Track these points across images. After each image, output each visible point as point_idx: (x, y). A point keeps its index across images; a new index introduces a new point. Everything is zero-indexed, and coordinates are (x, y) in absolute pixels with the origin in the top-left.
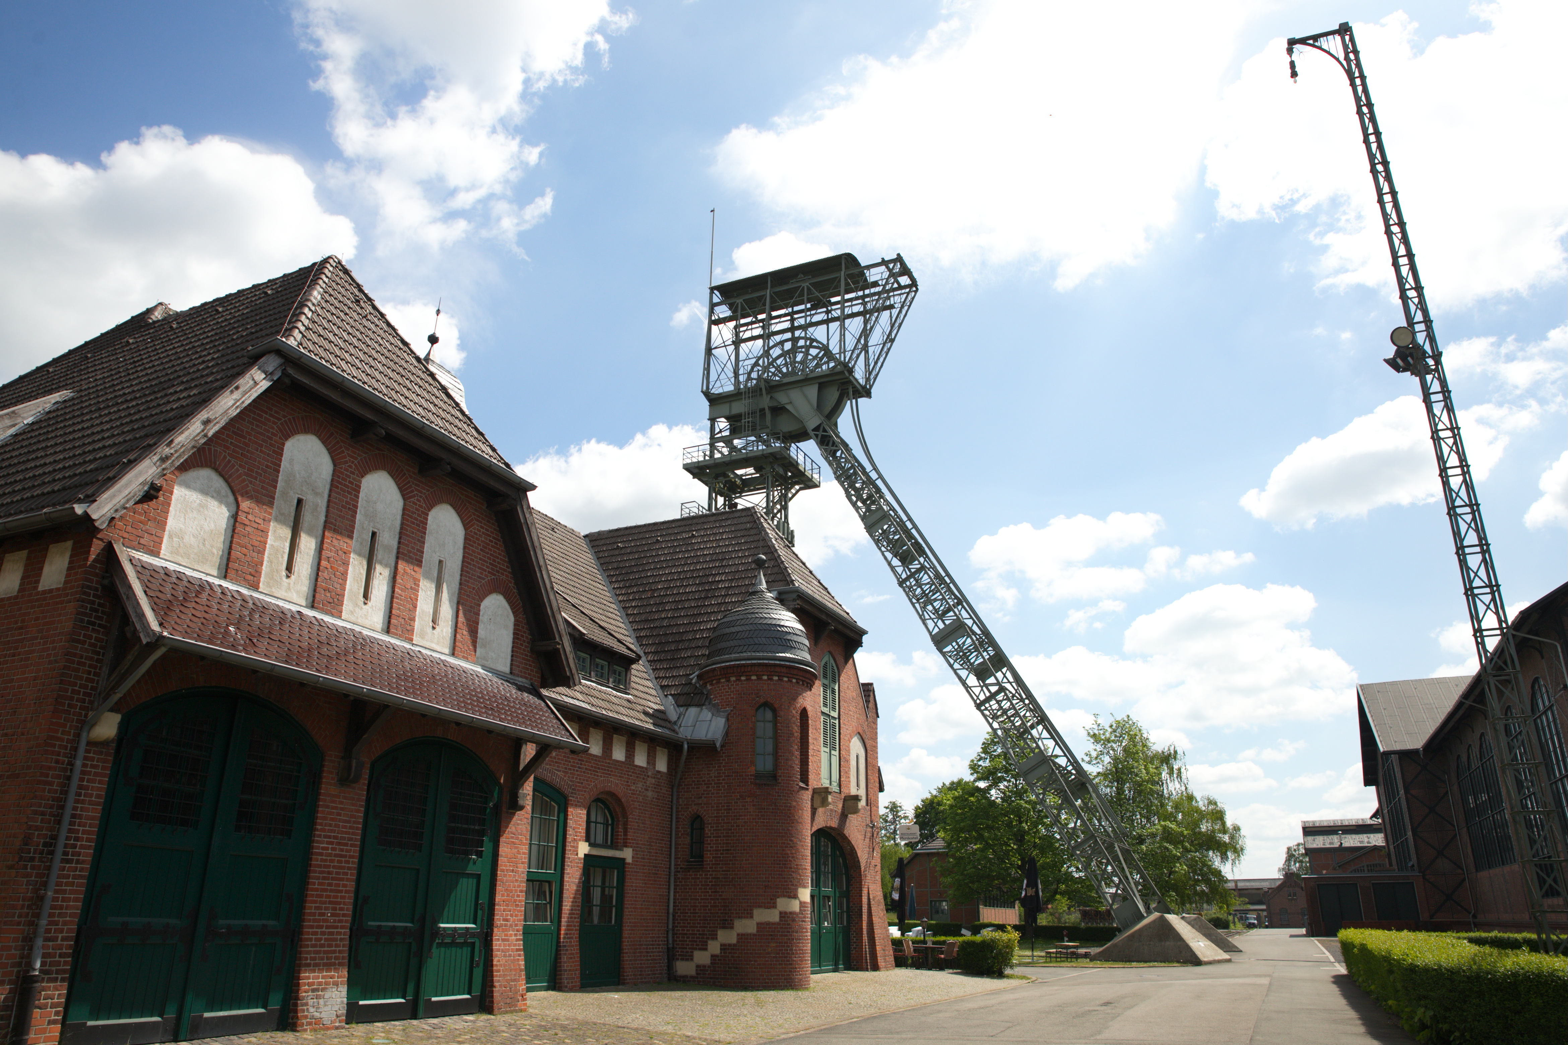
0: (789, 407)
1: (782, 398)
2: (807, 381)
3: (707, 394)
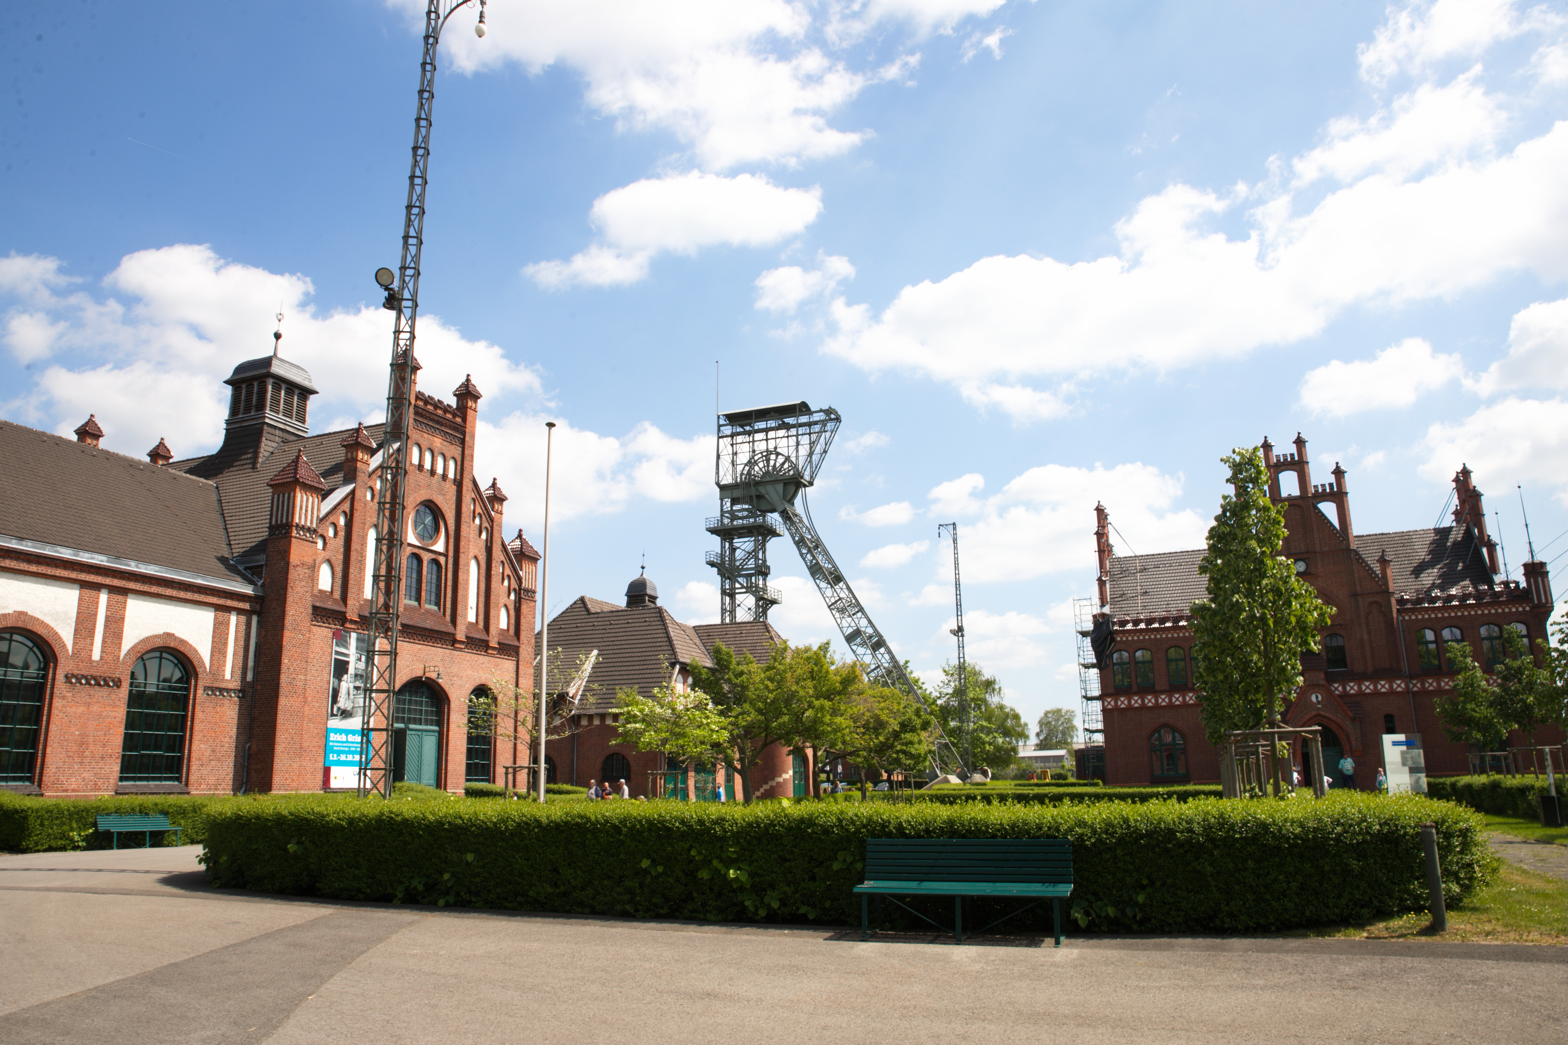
0: (766, 496)
1: (762, 490)
2: (776, 481)
3: (718, 484)
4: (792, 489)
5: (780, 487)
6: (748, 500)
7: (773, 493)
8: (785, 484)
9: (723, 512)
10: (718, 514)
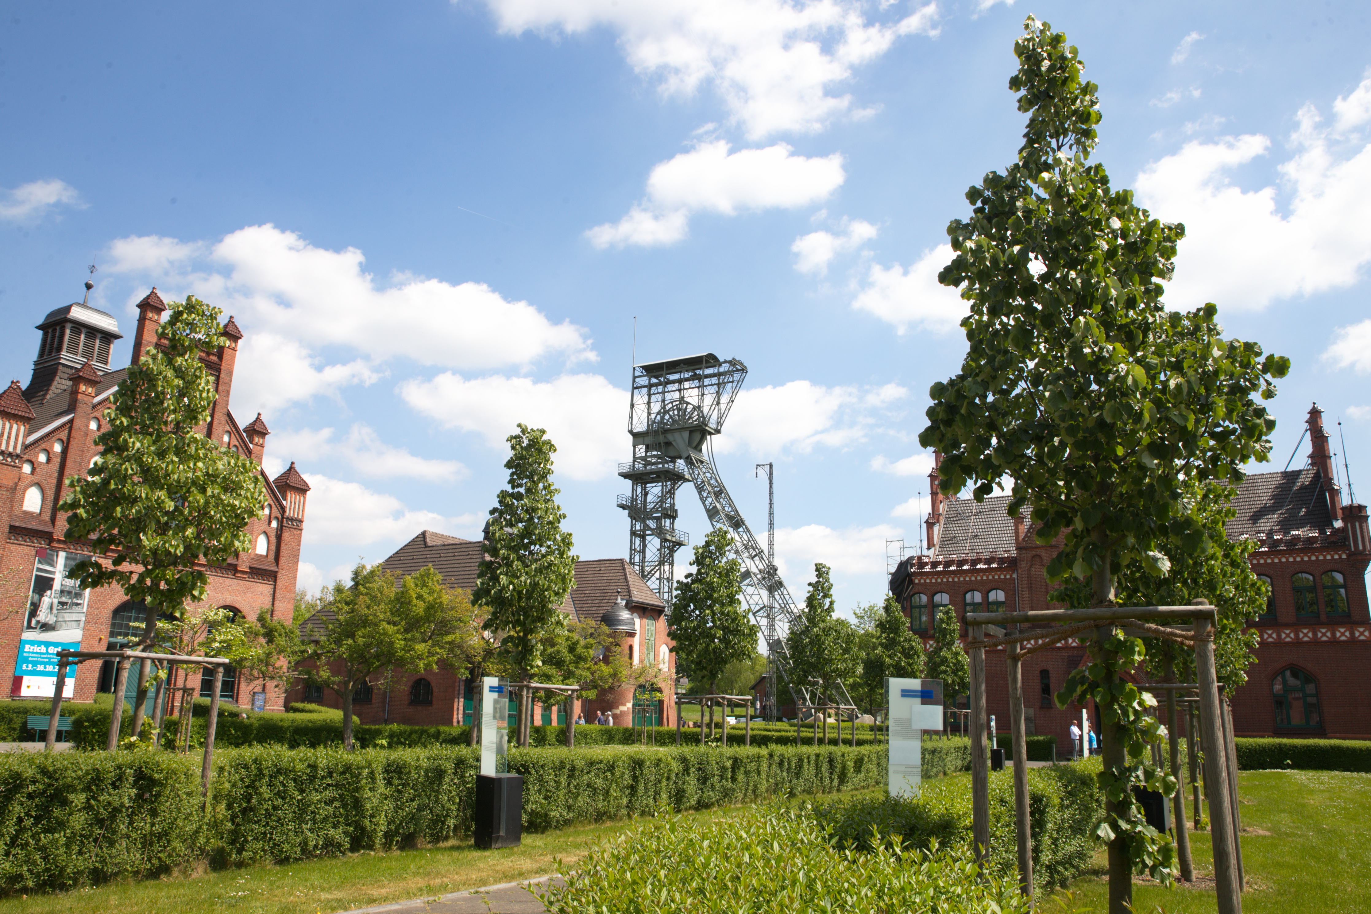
0: (674, 443)
2: (683, 429)
3: (631, 432)
4: (697, 436)
5: (686, 434)
6: (658, 447)
7: (680, 440)
8: (691, 432)
9: (635, 459)
10: (631, 460)
